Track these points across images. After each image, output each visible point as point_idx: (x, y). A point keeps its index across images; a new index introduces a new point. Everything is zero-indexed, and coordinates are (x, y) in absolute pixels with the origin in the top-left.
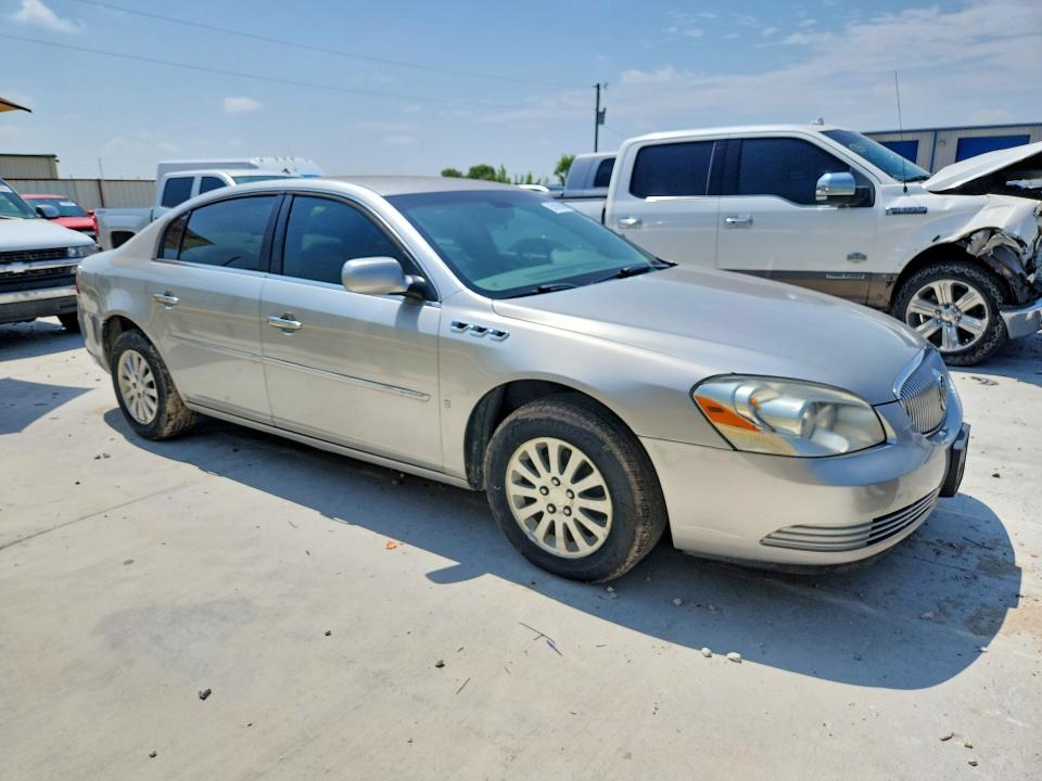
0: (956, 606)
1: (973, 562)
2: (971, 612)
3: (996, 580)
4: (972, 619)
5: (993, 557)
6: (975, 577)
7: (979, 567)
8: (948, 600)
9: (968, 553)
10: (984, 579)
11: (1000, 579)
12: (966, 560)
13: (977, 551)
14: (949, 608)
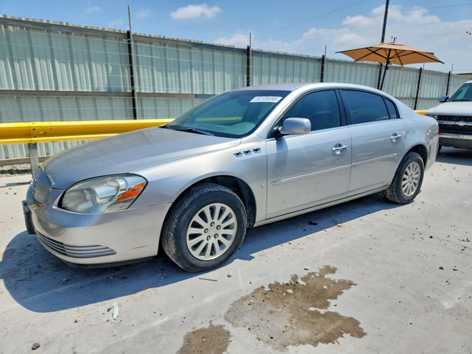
0: (22, 253)
1: (22, 271)
2: (14, 254)
3: (9, 268)
4: (14, 252)
5: (15, 278)
6: (18, 265)
7: (19, 270)
8: (25, 253)
9: (26, 274)
10: (14, 266)
11: (8, 270)
12: (26, 270)
13: (23, 278)
14: (23, 251)
